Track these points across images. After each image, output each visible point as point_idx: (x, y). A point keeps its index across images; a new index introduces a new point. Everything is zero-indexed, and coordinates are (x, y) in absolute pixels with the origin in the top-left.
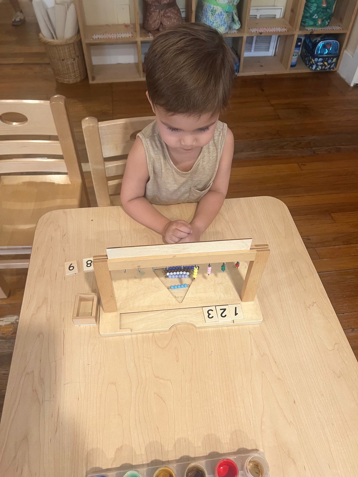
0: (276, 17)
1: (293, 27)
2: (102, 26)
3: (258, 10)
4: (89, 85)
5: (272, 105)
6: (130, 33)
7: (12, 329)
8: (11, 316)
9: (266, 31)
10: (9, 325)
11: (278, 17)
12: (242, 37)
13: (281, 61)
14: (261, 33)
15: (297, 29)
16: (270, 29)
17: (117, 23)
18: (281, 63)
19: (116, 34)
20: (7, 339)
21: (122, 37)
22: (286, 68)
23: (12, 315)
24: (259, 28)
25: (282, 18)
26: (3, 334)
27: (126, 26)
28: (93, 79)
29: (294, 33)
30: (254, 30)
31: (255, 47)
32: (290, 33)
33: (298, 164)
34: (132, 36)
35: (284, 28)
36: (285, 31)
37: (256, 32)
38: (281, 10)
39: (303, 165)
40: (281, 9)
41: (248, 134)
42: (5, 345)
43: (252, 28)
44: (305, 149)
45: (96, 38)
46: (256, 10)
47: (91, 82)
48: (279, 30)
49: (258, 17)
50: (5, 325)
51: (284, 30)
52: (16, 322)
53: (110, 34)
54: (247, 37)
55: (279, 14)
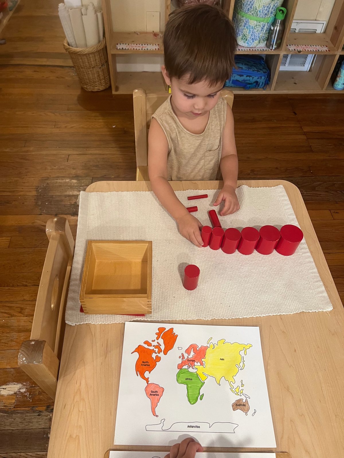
0: (317, 32)
1: (335, 47)
2: (129, 33)
3: (298, 24)
4: (112, 96)
5: (305, 134)
6: (157, 45)
7: (14, 401)
8: (14, 384)
9: (305, 50)
10: (12, 395)
11: (318, 31)
12: (279, 55)
13: (317, 78)
14: (300, 52)
15: (339, 50)
16: (310, 47)
17: (145, 30)
18: (317, 80)
19: (142, 45)
20: (9, 413)
21: (147, 49)
22: (322, 88)
23: (16, 383)
24: (298, 46)
25: (323, 33)
26: (5, 406)
27: (155, 35)
28: (117, 89)
29: (336, 53)
30: (292, 48)
31: (290, 61)
32: (331, 53)
33: (330, 211)
34: (158, 49)
35: (325, 46)
36: (326, 51)
37: (295, 50)
38: (322, 25)
39: (336, 213)
40: (324, 24)
41: (277, 168)
42: (6, 421)
43: (290, 45)
44: (338, 192)
45: (120, 49)
46: (296, 24)
47: (114, 92)
48: (319, 48)
49: (297, 31)
50: (8, 395)
51: (325, 49)
52: (19, 391)
53: (135, 45)
54: (284, 55)
55: (320, 29)
